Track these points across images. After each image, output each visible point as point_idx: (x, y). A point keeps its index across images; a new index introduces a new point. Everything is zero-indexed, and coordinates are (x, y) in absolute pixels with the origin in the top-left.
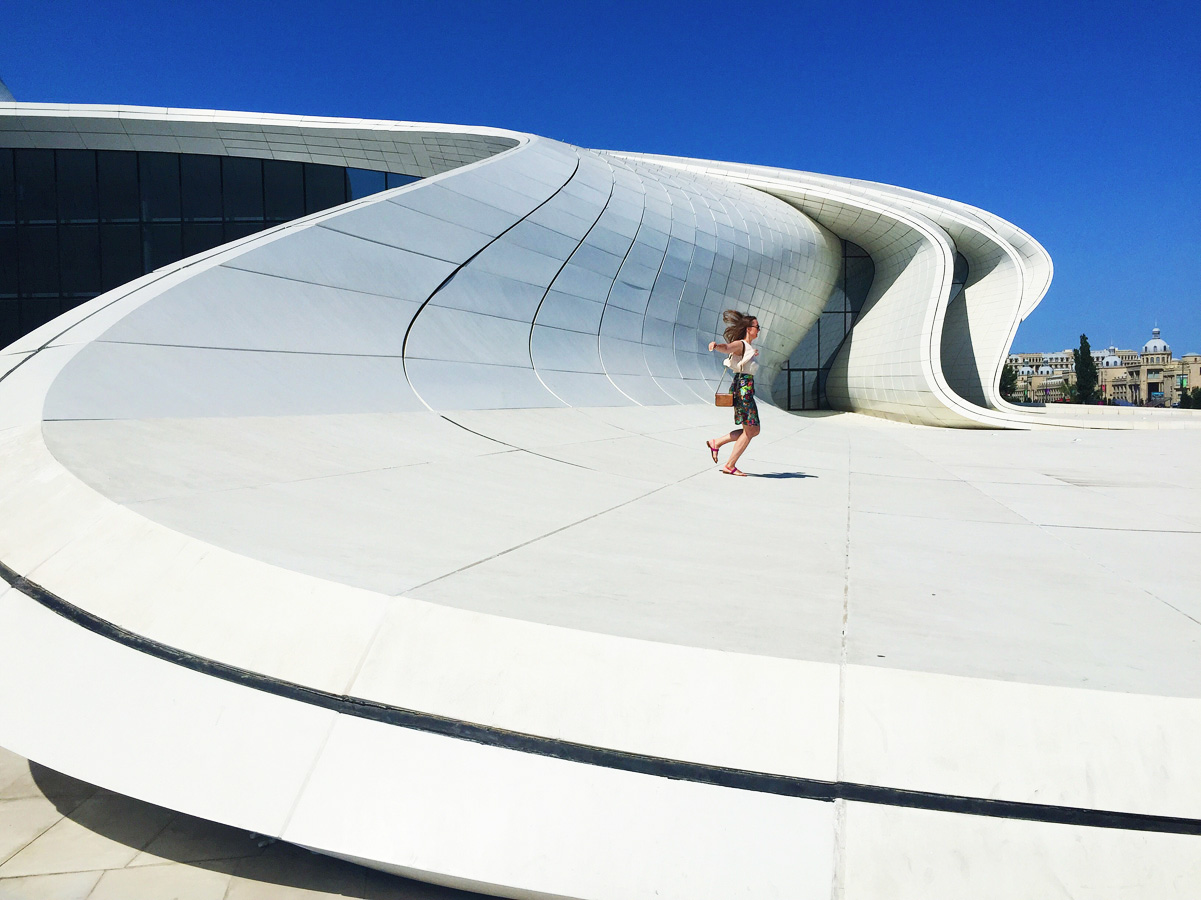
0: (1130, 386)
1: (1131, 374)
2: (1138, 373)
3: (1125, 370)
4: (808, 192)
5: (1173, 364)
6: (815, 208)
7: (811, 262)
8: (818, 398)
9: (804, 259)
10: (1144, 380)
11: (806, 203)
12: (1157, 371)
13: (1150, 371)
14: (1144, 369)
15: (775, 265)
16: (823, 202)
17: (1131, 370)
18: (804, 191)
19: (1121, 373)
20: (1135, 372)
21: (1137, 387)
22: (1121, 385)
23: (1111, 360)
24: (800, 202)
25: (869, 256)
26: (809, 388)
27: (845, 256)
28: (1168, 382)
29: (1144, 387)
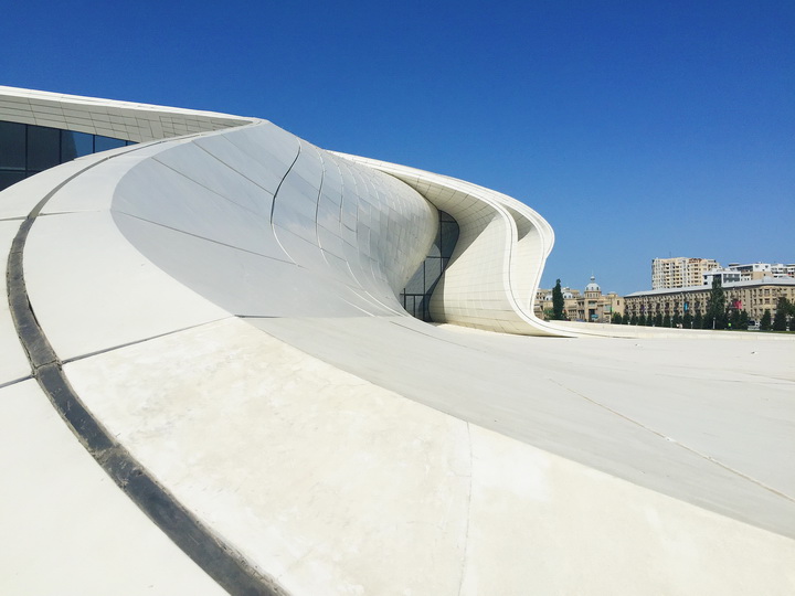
0: (579, 311)
1: (579, 303)
2: (583, 303)
3: (576, 301)
5: (603, 298)
6: (424, 188)
7: (425, 224)
8: (423, 314)
9: (421, 221)
10: (587, 307)
11: (419, 185)
12: (594, 302)
13: (590, 302)
14: (586, 301)
16: (430, 185)
17: (579, 301)
18: (417, 177)
19: (574, 303)
20: (581, 303)
21: (583, 311)
22: (574, 310)
23: (569, 295)
25: (456, 222)
26: (417, 307)
27: (441, 221)
28: (600, 308)
29: (587, 312)
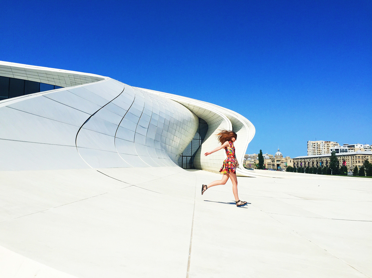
0: (272, 165)
1: (272, 161)
2: (274, 161)
3: (271, 160)
4: (190, 103)
5: (283, 159)
6: (192, 108)
7: (191, 124)
8: (191, 165)
9: (189, 123)
10: (276, 163)
11: (189, 106)
12: (279, 161)
13: (277, 161)
14: (275, 160)
15: (181, 124)
17: (272, 160)
18: (188, 103)
19: (270, 161)
21: (274, 165)
22: (270, 164)
23: (267, 157)
24: (187, 106)
25: (207, 123)
26: (188, 162)
27: (200, 123)
28: (282, 164)
29: (276, 165)
